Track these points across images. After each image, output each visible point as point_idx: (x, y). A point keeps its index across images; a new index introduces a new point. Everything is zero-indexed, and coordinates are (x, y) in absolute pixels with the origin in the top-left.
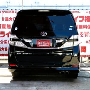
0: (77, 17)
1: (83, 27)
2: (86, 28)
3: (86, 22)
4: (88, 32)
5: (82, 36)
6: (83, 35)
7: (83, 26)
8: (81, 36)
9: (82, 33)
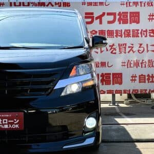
0: (104, 14)
1: (115, 34)
2: (121, 36)
3: (120, 23)
4: (126, 44)
5: (114, 52)
6: (115, 49)
7: (115, 32)
8: (112, 52)
9: (114, 47)
